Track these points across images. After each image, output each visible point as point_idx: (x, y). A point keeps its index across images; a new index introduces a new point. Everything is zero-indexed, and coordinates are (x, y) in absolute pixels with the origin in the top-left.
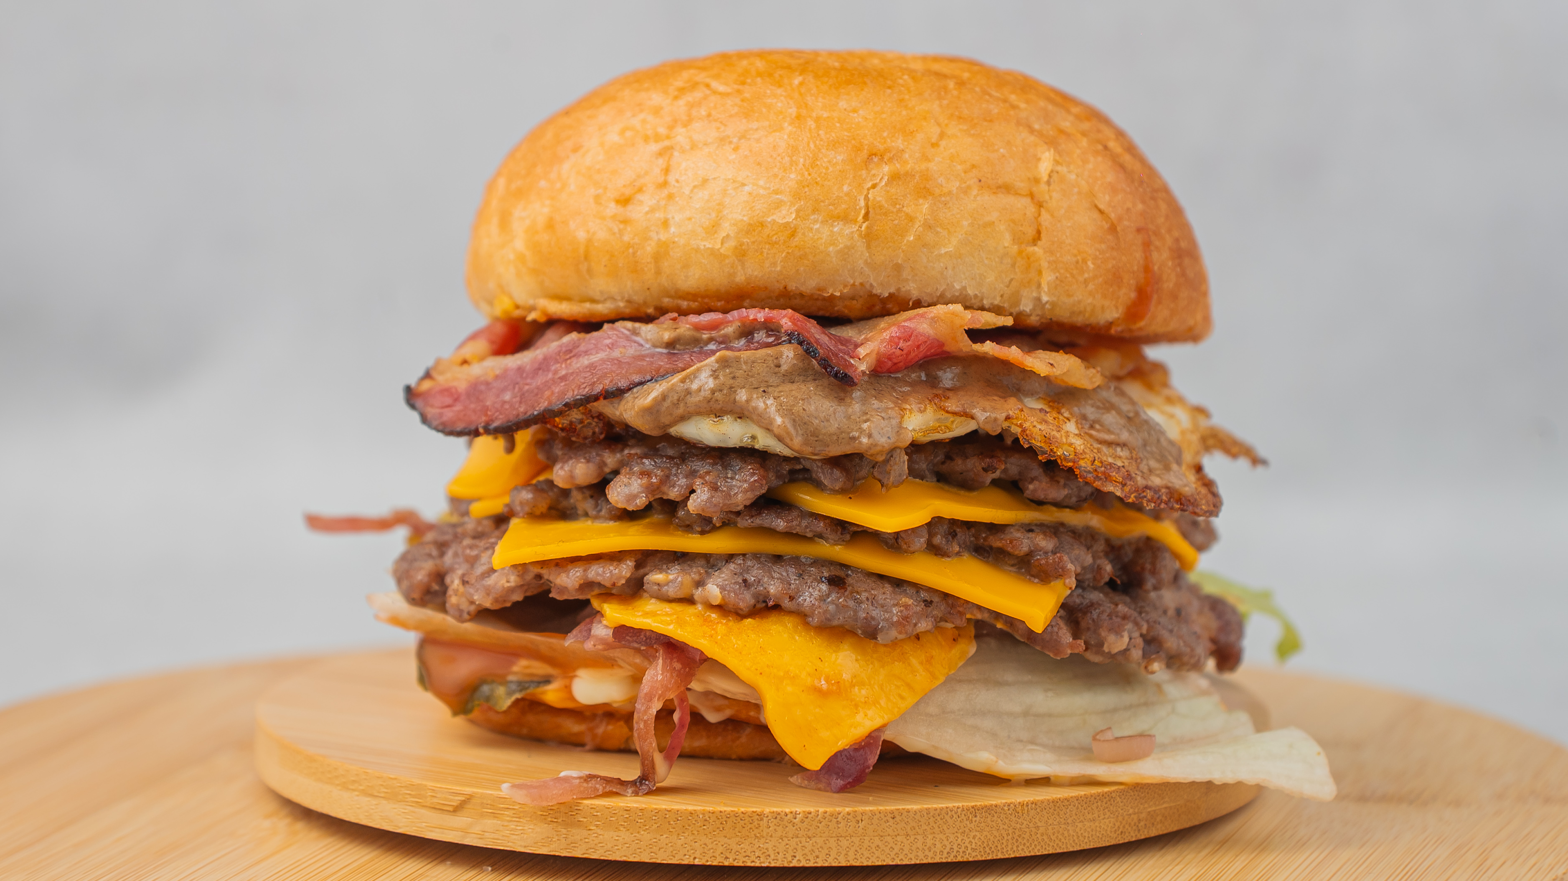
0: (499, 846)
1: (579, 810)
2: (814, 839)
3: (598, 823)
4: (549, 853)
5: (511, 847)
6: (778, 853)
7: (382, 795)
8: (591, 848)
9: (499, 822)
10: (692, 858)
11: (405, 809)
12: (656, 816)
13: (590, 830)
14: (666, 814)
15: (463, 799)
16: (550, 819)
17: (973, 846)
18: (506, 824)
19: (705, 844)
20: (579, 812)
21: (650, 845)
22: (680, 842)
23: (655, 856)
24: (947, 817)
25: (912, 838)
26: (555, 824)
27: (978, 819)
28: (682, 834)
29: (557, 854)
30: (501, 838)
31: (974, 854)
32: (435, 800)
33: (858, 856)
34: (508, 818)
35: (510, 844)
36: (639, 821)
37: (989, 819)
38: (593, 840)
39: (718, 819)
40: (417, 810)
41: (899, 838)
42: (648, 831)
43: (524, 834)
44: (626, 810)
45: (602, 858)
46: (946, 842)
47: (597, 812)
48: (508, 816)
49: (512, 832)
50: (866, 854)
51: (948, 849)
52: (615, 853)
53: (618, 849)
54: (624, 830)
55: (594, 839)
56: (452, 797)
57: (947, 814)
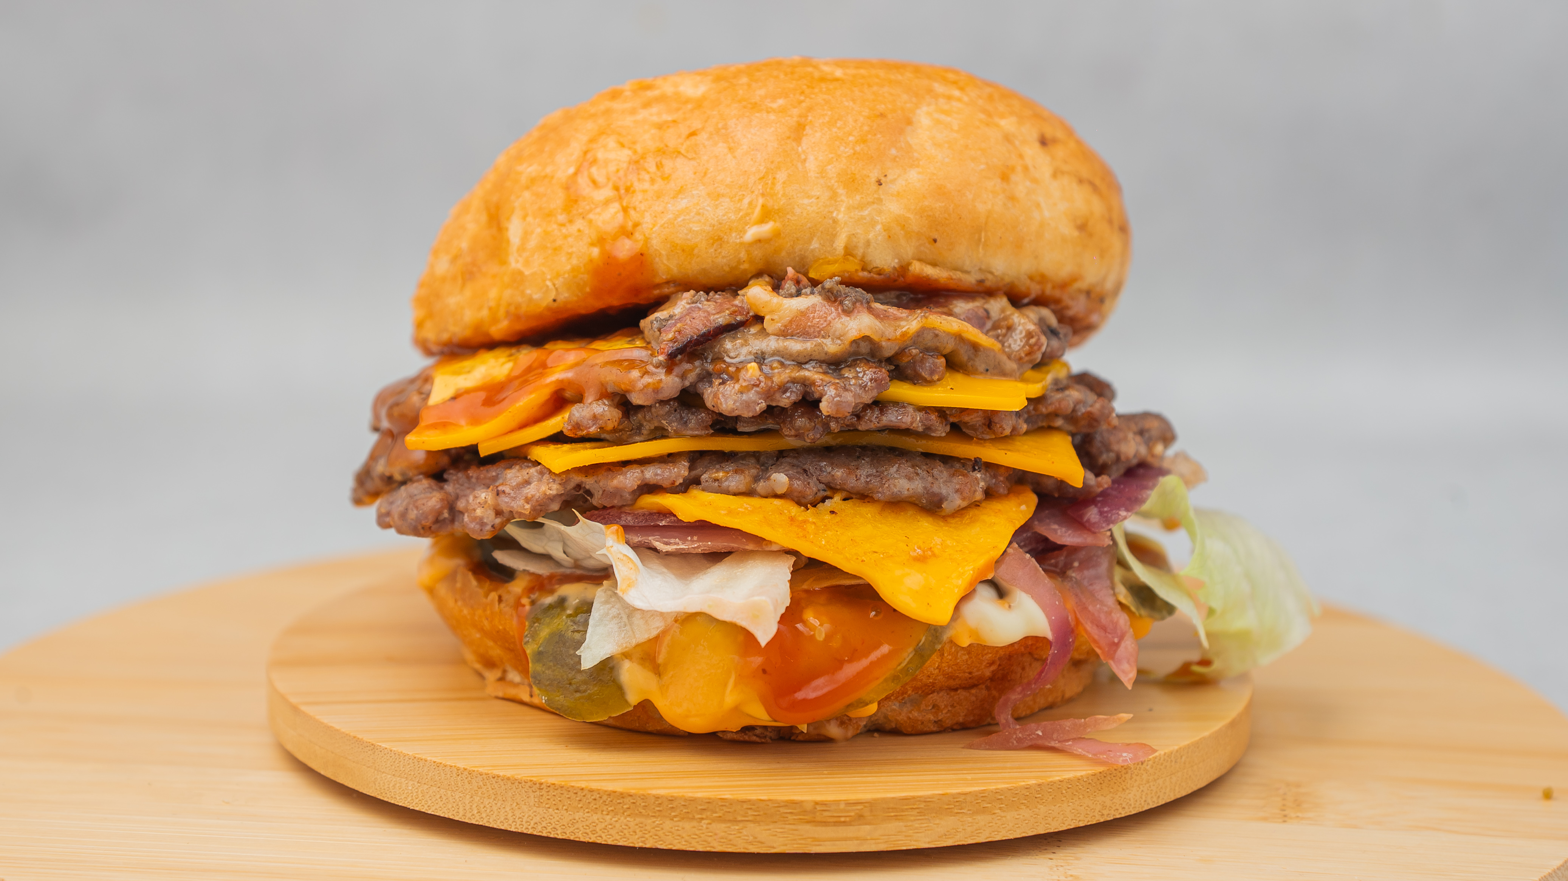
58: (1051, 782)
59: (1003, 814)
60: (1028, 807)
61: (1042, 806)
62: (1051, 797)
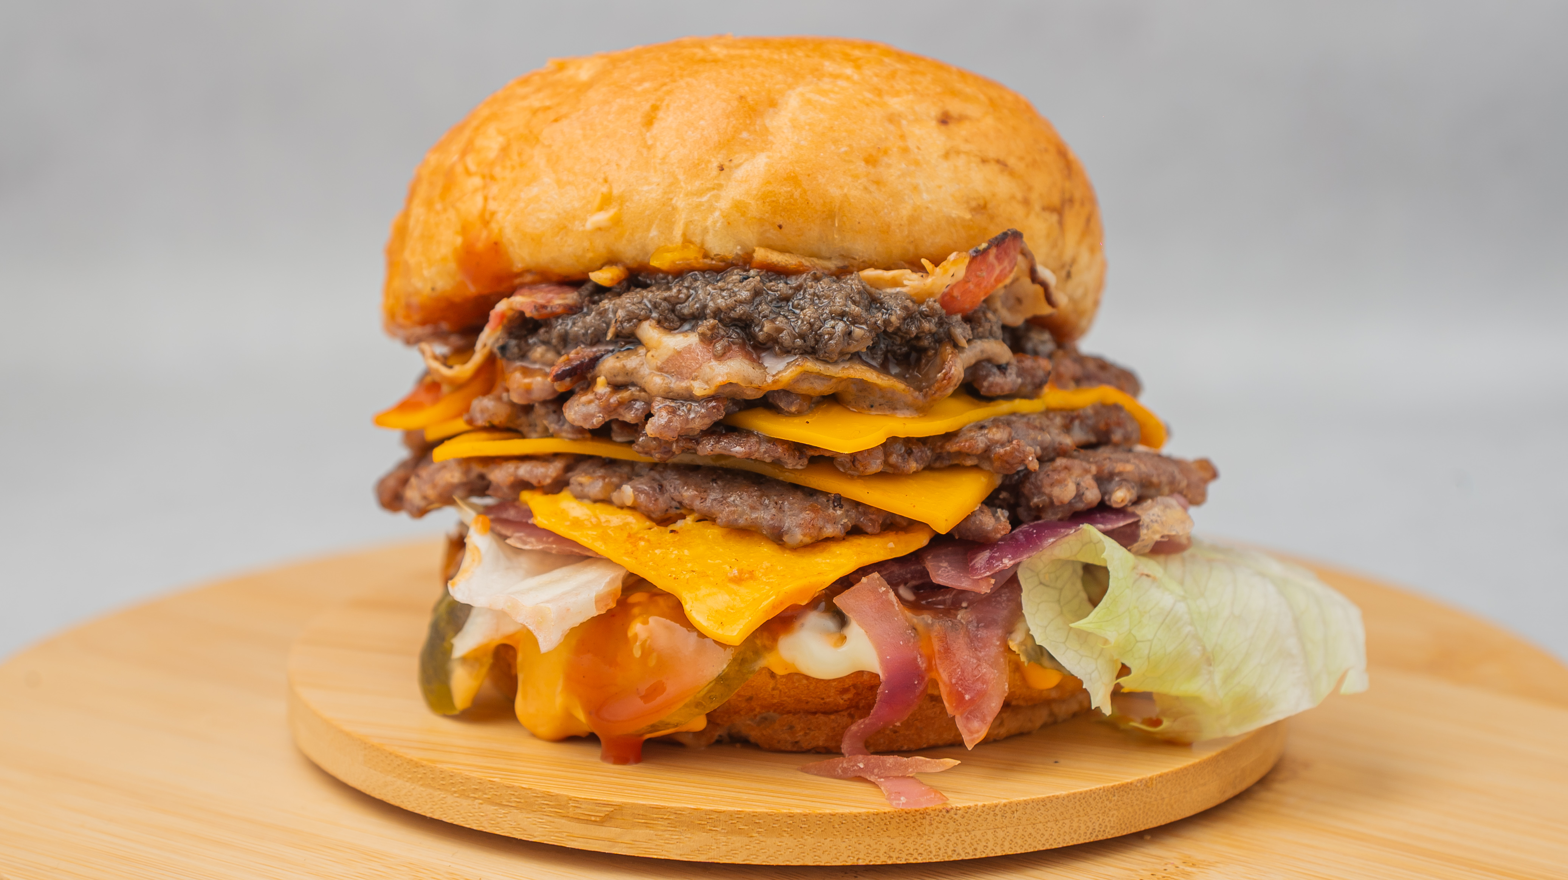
0: (650, 854)
1: (740, 818)
2: (973, 833)
3: (760, 830)
4: (707, 861)
5: (665, 856)
6: (940, 849)
7: (513, 804)
8: (752, 855)
9: (652, 832)
10: (855, 859)
11: (542, 819)
12: (820, 821)
13: (751, 837)
14: (830, 819)
15: (612, 809)
16: (709, 828)
17: (1112, 824)
18: (660, 833)
19: (869, 845)
20: (740, 820)
21: (813, 849)
22: (844, 845)
23: (819, 859)
24: (1091, 800)
25: (1061, 822)
26: (714, 833)
27: (1116, 798)
28: (847, 837)
29: (716, 861)
30: (654, 847)
31: (1112, 832)
32: (579, 811)
33: (1012, 846)
34: (662, 828)
35: (664, 853)
36: (803, 826)
37: (1125, 797)
38: (754, 847)
39: (883, 820)
40: (556, 820)
41: (1049, 824)
42: (812, 836)
43: (680, 843)
44: (790, 816)
45: (764, 864)
46: (1089, 824)
47: (759, 819)
48: (662, 826)
49: (667, 841)
50: (1020, 842)
51: (1090, 830)
52: (777, 858)
53: (781, 854)
54: (787, 835)
55: (756, 845)
56: (600, 808)
57: (1091, 797)
58: (820, 814)
59: (762, 839)
60: (791, 836)
61: (810, 838)
62: (820, 830)
